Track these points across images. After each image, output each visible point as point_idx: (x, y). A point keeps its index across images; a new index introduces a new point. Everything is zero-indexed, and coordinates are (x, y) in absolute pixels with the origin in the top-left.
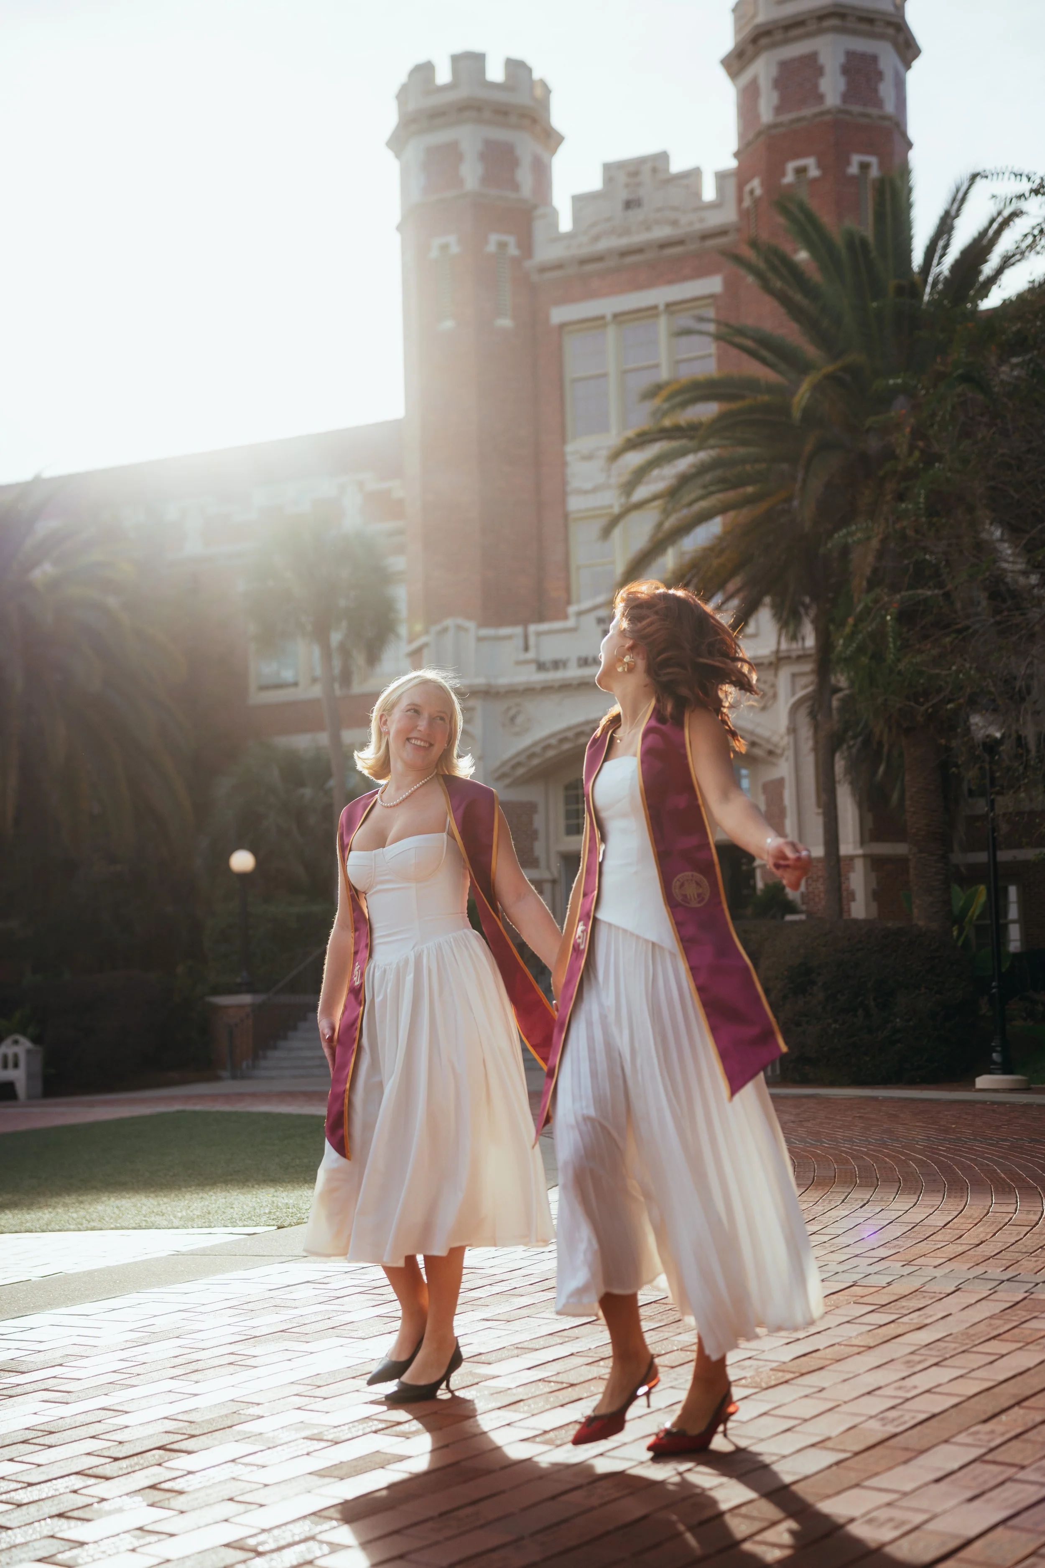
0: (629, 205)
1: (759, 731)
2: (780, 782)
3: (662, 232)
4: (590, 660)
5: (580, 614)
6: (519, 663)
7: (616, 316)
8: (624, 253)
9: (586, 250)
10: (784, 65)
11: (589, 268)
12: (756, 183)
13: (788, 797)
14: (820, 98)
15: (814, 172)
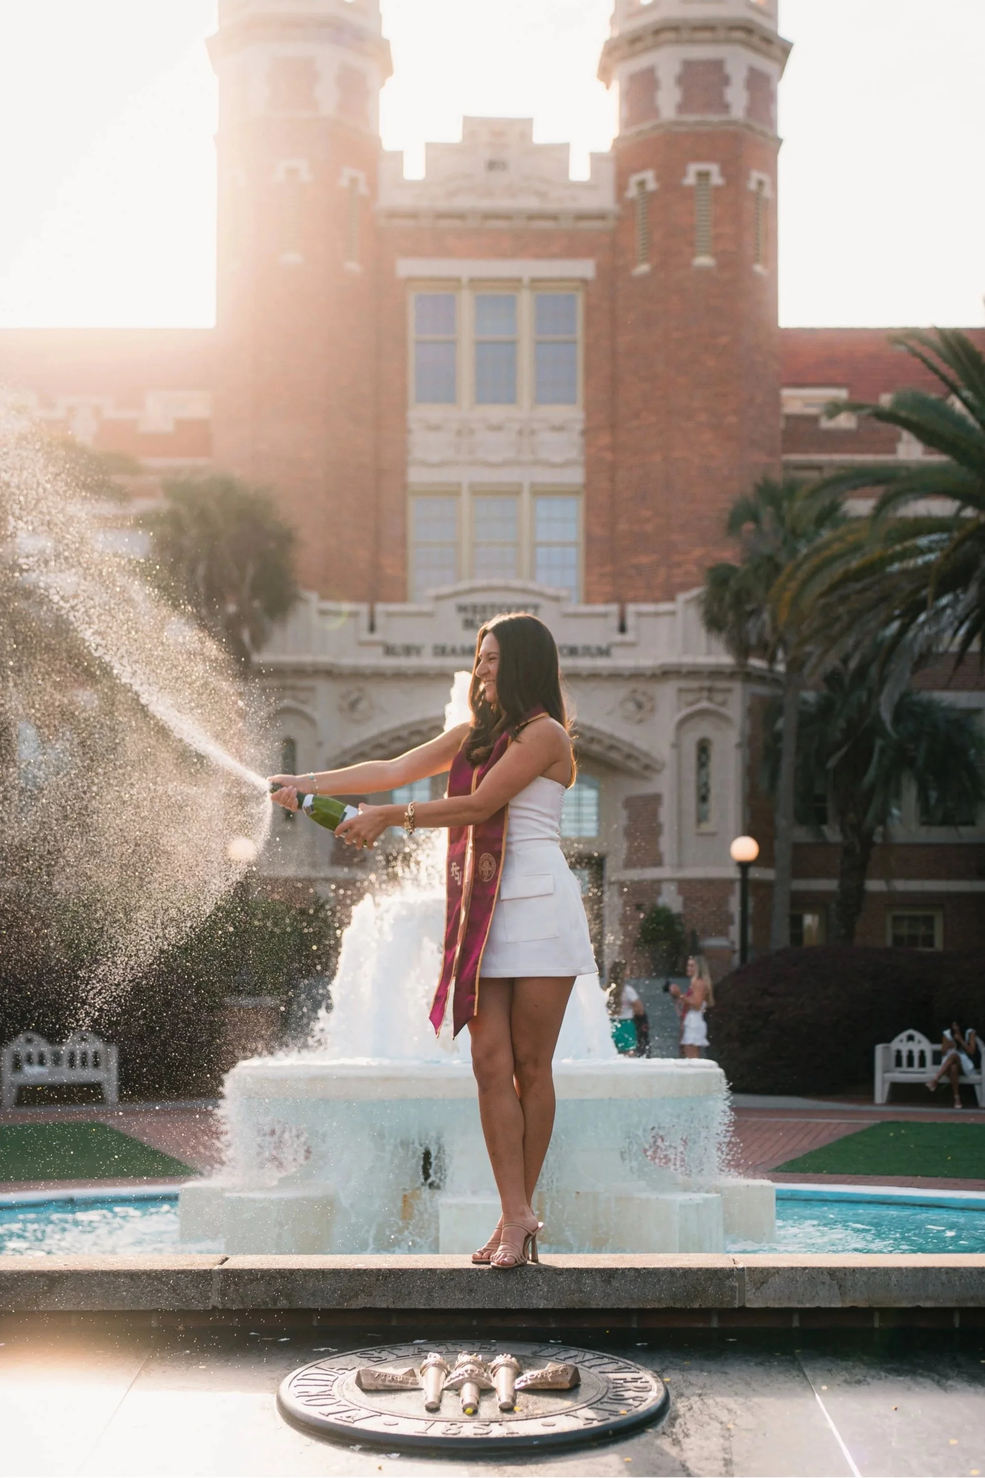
0: (492, 165)
1: (638, 743)
2: (657, 799)
3: (531, 203)
4: (449, 649)
5: (438, 598)
6: (362, 644)
7: (472, 280)
8: (488, 216)
9: (443, 205)
10: (688, 65)
11: (444, 223)
12: (649, 176)
13: (666, 815)
14: (725, 107)
15: (717, 180)
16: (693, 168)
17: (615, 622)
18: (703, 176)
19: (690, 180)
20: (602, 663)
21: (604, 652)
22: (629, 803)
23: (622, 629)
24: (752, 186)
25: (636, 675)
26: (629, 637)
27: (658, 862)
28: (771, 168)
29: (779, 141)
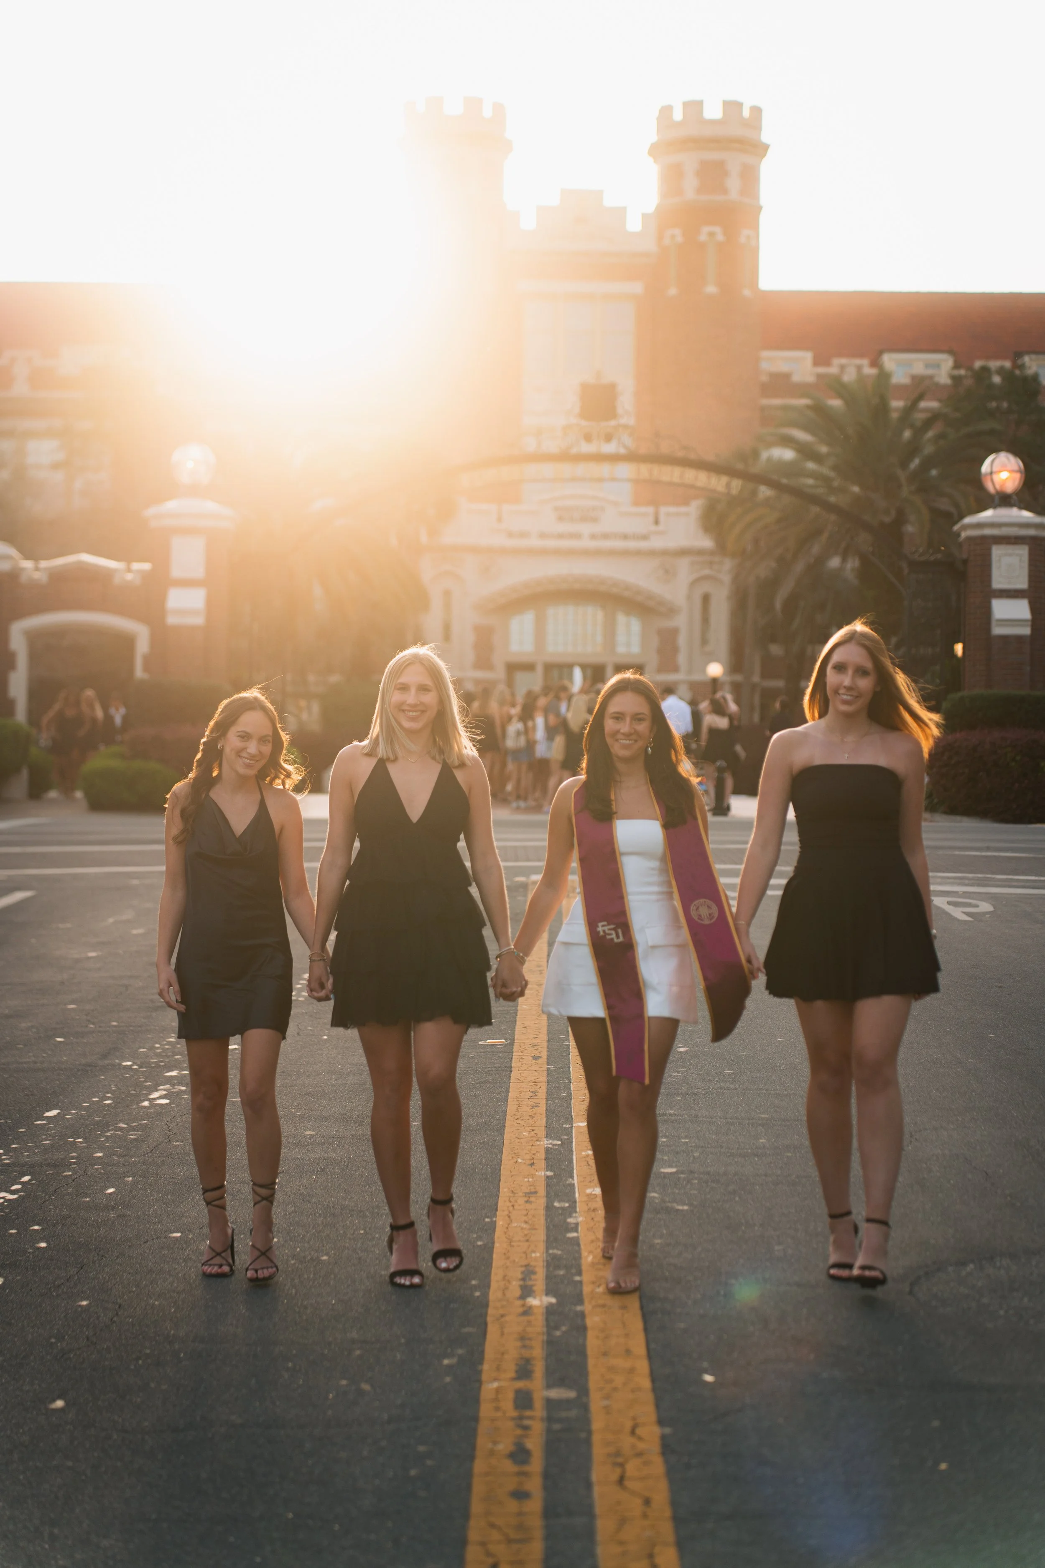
0: (578, 221)
1: (666, 596)
3: (602, 246)
5: (542, 502)
6: (493, 530)
7: (564, 295)
8: (575, 254)
9: (546, 246)
11: (547, 258)
12: (677, 232)
13: (682, 641)
14: (725, 191)
15: (720, 237)
16: (706, 229)
17: (651, 519)
18: (712, 234)
19: (703, 237)
20: (643, 545)
21: (645, 537)
22: (660, 632)
23: (657, 522)
24: (743, 240)
25: (665, 553)
26: (661, 527)
27: (676, 669)
28: (756, 227)
29: (760, 208)
